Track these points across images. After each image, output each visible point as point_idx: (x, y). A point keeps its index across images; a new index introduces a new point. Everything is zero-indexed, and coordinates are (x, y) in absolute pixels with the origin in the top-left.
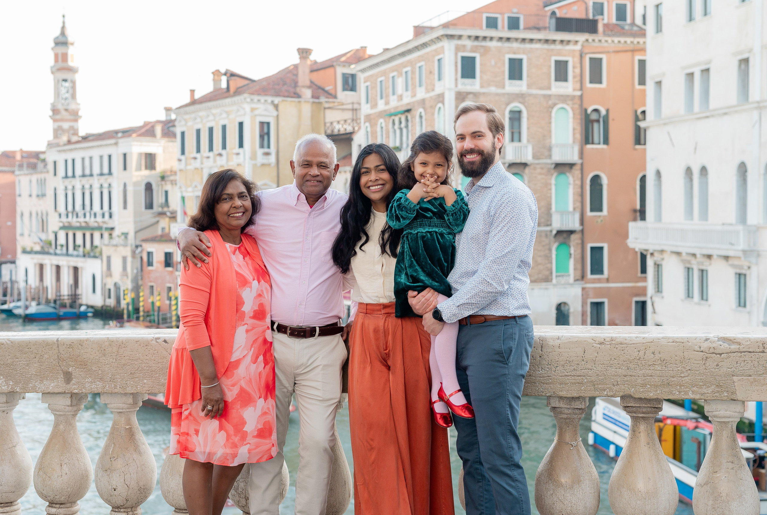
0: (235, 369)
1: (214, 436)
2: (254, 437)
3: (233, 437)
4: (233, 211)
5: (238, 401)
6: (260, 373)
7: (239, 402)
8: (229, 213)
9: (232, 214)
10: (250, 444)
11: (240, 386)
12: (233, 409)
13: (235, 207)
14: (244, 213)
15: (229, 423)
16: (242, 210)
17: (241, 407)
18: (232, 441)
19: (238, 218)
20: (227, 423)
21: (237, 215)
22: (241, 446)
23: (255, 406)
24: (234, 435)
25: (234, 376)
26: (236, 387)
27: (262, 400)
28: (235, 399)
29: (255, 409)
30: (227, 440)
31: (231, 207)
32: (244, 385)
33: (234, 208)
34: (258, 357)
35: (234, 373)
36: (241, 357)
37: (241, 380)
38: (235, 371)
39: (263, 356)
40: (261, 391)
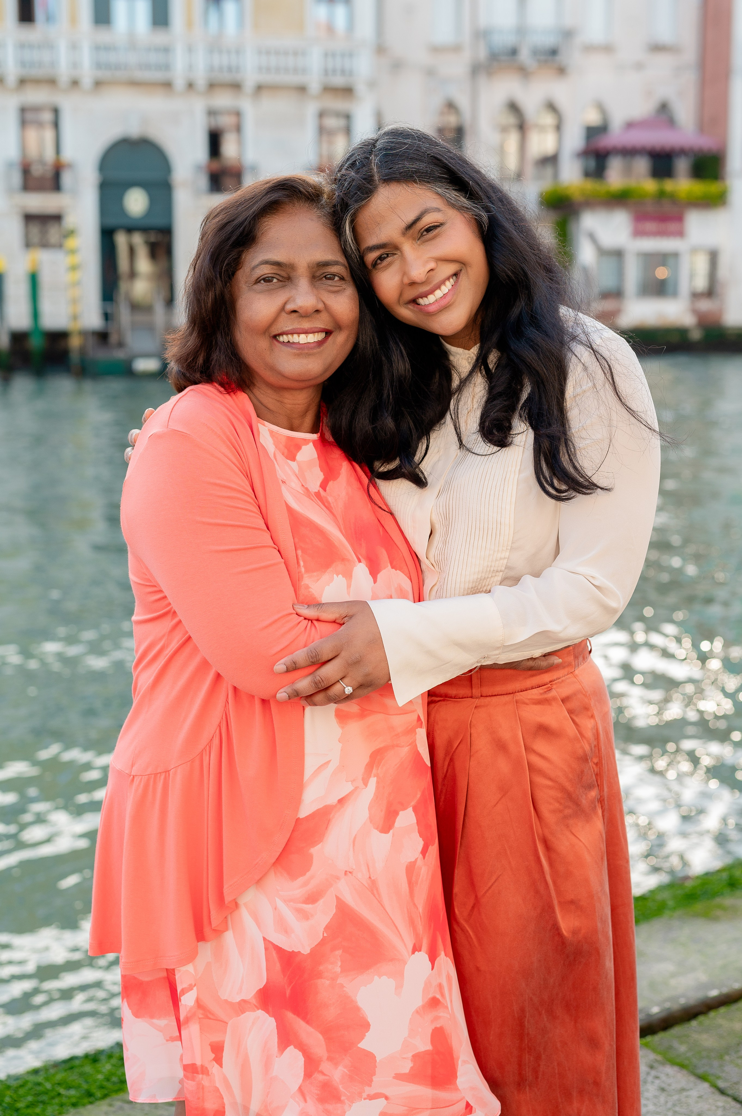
0: (314, 844)
1: (267, 1065)
2: (399, 1077)
3: (325, 1066)
4: (286, 324)
5: (334, 949)
6: (411, 868)
7: (339, 952)
8: (275, 331)
9: (286, 333)
10: (387, 1098)
11: (337, 898)
12: (319, 975)
13: (295, 311)
14: (328, 333)
15: (308, 1022)
16: (322, 322)
17: (345, 970)
18: (321, 1078)
19: (303, 350)
20: (302, 1023)
21: (303, 339)
22: (352, 1100)
23: (399, 975)
24: (330, 1059)
25: (313, 868)
26: (321, 902)
27: (423, 957)
28: (323, 943)
29: (399, 987)
30: (308, 1074)
31: (283, 309)
32: (350, 899)
33: (294, 315)
34: (396, 813)
35: (311, 857)
36: (332, 800)
37: (338, 878)
38: (314, 851)
39: (415, 810)
40: (420, 928)
